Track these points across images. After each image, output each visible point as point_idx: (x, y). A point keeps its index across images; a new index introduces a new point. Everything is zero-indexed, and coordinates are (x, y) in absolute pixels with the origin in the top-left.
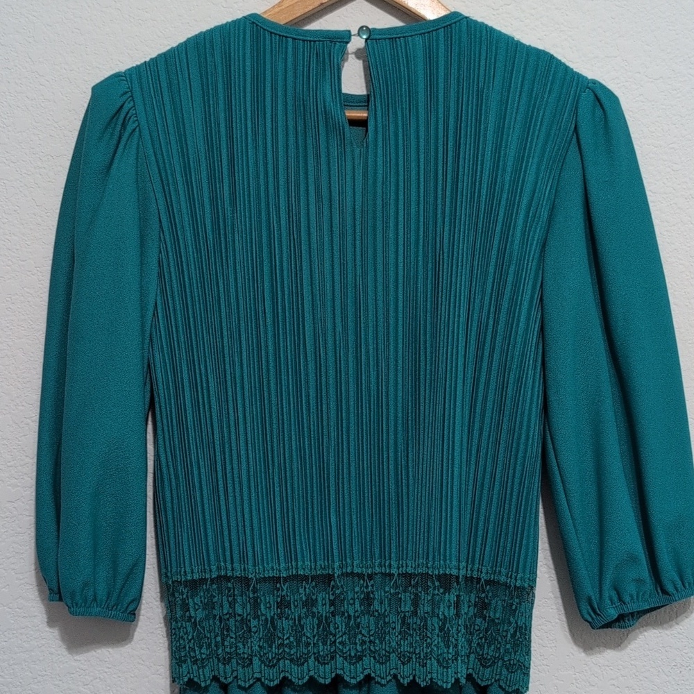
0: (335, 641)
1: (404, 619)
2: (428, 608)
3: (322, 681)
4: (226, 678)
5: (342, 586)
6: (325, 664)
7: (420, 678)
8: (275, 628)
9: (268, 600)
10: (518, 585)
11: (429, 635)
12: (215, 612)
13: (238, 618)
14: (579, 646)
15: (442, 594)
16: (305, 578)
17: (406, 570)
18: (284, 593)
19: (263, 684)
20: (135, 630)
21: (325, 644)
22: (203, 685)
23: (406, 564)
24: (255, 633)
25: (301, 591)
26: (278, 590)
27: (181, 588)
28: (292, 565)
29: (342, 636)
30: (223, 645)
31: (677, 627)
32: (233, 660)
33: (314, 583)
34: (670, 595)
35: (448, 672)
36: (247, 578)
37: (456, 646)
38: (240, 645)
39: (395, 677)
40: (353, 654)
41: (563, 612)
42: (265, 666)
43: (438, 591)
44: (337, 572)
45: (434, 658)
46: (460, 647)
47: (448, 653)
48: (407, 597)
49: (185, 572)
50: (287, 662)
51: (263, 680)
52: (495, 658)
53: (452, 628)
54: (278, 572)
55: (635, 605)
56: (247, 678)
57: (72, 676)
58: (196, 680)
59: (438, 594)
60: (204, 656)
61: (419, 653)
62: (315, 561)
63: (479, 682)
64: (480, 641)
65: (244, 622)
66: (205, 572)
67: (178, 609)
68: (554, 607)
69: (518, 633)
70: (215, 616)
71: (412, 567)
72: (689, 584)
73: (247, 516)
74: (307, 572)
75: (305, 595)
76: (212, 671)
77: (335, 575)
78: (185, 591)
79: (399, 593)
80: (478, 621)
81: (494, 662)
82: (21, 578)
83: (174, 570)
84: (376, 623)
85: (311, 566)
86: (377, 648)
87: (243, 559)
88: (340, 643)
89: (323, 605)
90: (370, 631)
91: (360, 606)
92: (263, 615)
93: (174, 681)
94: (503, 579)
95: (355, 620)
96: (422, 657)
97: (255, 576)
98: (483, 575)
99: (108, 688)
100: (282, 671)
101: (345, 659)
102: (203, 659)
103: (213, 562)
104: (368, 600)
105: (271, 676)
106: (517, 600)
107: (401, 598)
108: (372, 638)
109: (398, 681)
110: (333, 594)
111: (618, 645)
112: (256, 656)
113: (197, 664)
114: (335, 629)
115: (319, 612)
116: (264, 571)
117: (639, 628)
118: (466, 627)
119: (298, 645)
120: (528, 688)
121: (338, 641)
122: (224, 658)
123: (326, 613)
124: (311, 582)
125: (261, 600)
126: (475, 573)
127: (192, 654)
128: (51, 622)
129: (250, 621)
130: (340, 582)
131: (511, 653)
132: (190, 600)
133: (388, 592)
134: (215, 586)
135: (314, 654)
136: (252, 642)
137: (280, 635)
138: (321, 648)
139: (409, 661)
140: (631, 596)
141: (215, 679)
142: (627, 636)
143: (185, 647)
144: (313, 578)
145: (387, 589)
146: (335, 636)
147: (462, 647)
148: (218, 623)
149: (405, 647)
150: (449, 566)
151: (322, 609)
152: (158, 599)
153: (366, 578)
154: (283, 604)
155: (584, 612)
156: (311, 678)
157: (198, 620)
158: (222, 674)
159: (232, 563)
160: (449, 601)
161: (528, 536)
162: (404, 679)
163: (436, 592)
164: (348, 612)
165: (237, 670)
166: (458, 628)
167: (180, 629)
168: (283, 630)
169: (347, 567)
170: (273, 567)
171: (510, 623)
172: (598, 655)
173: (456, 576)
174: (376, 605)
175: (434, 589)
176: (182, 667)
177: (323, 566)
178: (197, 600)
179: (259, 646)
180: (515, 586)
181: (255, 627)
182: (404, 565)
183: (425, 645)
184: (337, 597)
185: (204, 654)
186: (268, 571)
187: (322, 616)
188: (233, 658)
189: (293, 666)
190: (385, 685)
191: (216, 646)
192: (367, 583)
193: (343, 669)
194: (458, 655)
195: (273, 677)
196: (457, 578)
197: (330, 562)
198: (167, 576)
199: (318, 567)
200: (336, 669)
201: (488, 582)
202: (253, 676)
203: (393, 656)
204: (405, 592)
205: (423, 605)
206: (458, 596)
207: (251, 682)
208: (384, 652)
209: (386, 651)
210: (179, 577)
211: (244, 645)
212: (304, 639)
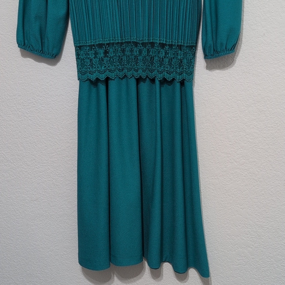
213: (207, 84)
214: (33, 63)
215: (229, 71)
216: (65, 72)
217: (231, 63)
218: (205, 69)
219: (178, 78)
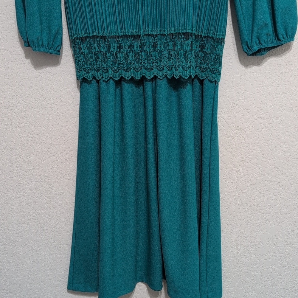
0: (142, 63)
1: (169, 52)
2: (179, 47)
3: (137, 78)
4: (98, 78)
5: (144, 40)
6: (138, 71)
7: (175, 75)
8: (117, 57)
9: (114, 46)
10: (217, 37)
11: (179, 57)
12: (92, 51)
13: (102, 53)
14: (242, 65)
15: (185, 41)
16: (129, 36)
17: (171, 33)
18: (120, 43)
19: (113, 80)
20: (61, 60)
21: (137, 63)
22: (89, 80)
23: (171, 29)
24: (109, 59)
25: (127, 41)
26: (118, 41)
27: (78, 41)
28: (123, 31)
29: (144, 60)
30: (97, 64)
31: (284, 56)
32: (100, 70)
33: (132, 39)
34: (281, 41)
35: (186, 72)
36: (105, 36)
37: (190, 62)
38: (103, 64)
39: (166, 76)
40: (149, 68)
41: (237, 50)
42: (113, 72)
43: (183, 39)
44: (142, 34)
45: (181, 67)
46: (192, 63)
47: (187, 65)
48: (171, 43)
49: (79, 34)
50: (123, 71)
51: (113, 78)
52: (207, 68)
53: (189, 55)
54: (117, 34)
55: (266, 45)
56: (107, 77)
57: (37, 78)
58: (86, 78)
59: (183, 41)
60: (89, 68)
61: (175, 66)
62: (133, 30)
63: (200, 78)
64: (201, 61)
65: (104, 54)
66: (87, 34)
67: (77, 49)
68: (233, 49)
69: (216, 58)
70: (93, 52)
71: (173, 31)
72: (290, 36)
73: (104, 10)
74: (130, 34)
75: (129, 43)
76: (92, 74)
77: (142, 35)
78: (79, 42)
79: (168, 42)
80: (200, 53)
81: (206, 70)
82: (13, 38)
83: (74, 33)
84: (159, 55)
85: (131, 31)
86: (159, 65)
87: (103, 28)
88: (143, 63)
89: (136, 48)
90: (156, 58)
91: (152, 48)
92: (112, 51)
93: (77, 79)
94: (211, 35)
95: (150, 54)
96: (177, 67)
97: (108, 35)
98: (203, 34)
99: (52, 83)
100: (121, 74)
101: (146, 69)
102: (89, 70)
103: (90, 29)
104: (155, 45)
105: (116, 76)
106: (216, 44)
107: (168, 44)
108: (156, 61)
109: (167, 77)
110: (140, 43)
111: (258, 64)
112: (110, 68)
113: (86, 72)
114: (142, 57)
115: (135, 51)
116: (112, 33)
117: (268, 57)
118: (195, 55)
119: (127, 64)
120: (220, 80)
121: (143, 62)
122: (97, 70)
123: (138, 51)
124: (132, 38)
125: (111, 45)
126: (200, 33)
127: (84, 67)
128: (27, 57)
129: (107, 54)
130: (143, 38)
131: (213, 66)
132: (82, 45)
133: (163, 42)
134: (91, 40)
135: (134, 67)
136: (108, 62)
137: (119, 60)
138: (136, 65)
139: (171, 69)
140: (264, 41)
141: (94, 78)
142: (263, 60)
143: (81, 65)
144: (132, 36)
145: (163, 40)
146: (142, 60)
147: (193, 63)
148: (94, 55)
149: (170, 64)
150: (188, 29)
151: (136, 49)
152: (70, 47)
153: (154, 36)
154: (120, 47)
155: (244, 48)
156: (132, 77)
157: (85, 54)
158: (97, 76)
159: (98, 30)
160: (188, 43)
161: (223, 17)
162: (169, 76)
163: (183, 40)
164: (147, 50)
165: (102, 74)
166: (191, 55)
167: (78, 57)
168: (120, 58)
169: (146, 32)
170: (115, 32)
171: (213, 53)
172: (250, 68)
173: (191, 34)
174: (158, 47)
175: (182, 39)
176: (80, 73)
177: (136, 31)
178: (85, 45)
179: (111, 64)
180: (216, 38)
181: (109, 56)
182: (170, 30)
183: (178, 62)
184: (142, 44)
185: (89, 67)
186: (113, 33)
187: (136, 52)
188: (101, 69)
189: (125, 72)
190: (162, 79)
191: (94, 65)
192: (155, 38)
193: (145, 73)
194: (191, 66)
195: (117, 76)
196: (192, 34)
197: (139, 30)
198: (72, 36)
199: (134, 32)
200: (142, 73)
201: (205, 37)
202: (109, 76)
203: (165, 68)
204: (170, 42)
205: (177, 46)
206: (192, 42)
207: (108, 79)
208: (161, 66)
209: (162, 66)
210: (77, 36)
211: (105, 64)
212: (129, 61)
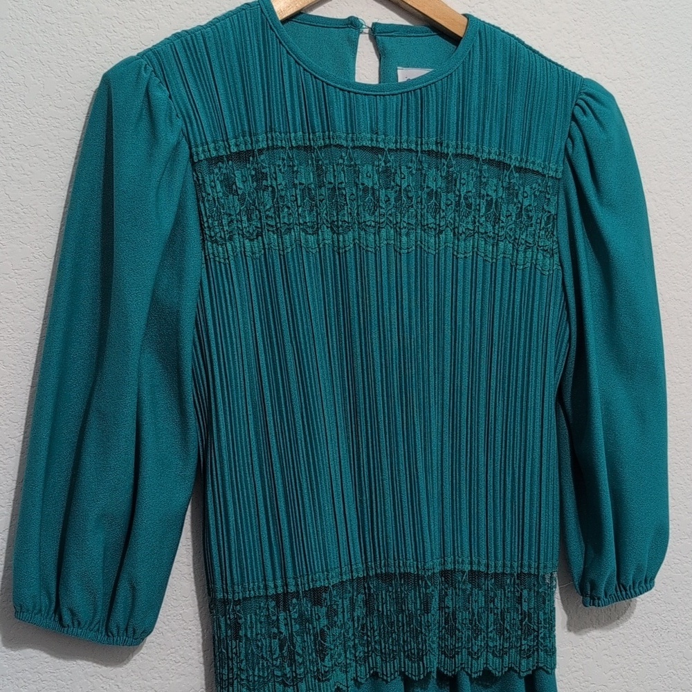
213: (574, 669)
214: (46, 665)
215: (621, 631)
216: (157, 682)
217: (626, 609)
218: (566, 630)
219: (526, 666)
